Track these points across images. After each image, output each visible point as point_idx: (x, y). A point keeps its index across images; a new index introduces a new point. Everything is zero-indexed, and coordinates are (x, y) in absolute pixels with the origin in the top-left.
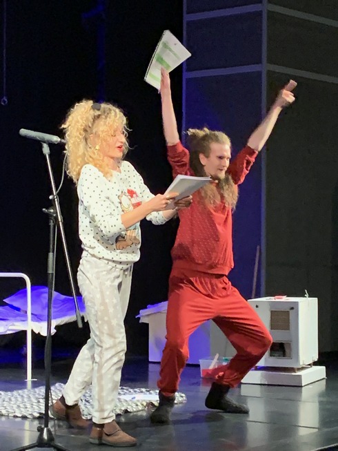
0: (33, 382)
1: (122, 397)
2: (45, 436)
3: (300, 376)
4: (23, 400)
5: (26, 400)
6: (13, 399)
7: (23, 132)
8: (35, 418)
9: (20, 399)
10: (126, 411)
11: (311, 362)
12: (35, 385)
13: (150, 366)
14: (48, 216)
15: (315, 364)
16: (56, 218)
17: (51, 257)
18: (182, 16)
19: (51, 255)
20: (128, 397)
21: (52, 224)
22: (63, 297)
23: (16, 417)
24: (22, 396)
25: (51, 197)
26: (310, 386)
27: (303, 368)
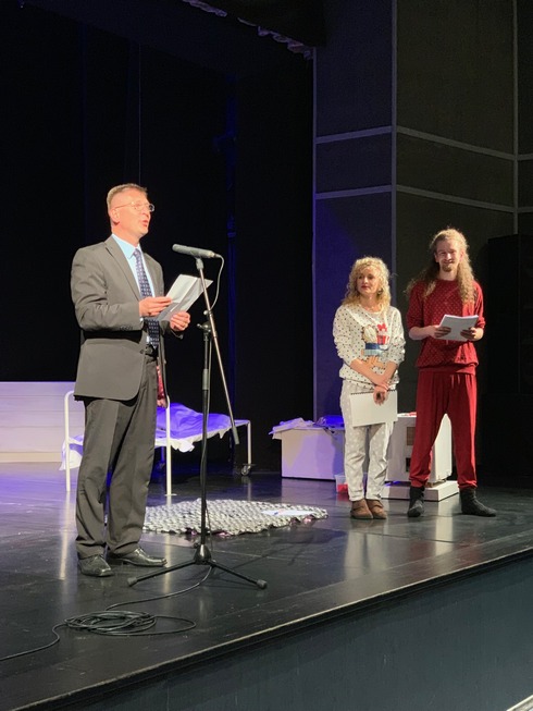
0: (173, 497)
1: (264, 512)
2: (202, 553)
3: (437, 491)
4: (168, 515)
5: (170, 515)
6: (158, 514)
7: (177, 247)
8: (182, 533)
9: (164, 514)
10: (272, 526)
11: (446, 477)
12: (175, 500)
13: (284, 481)
14: (202, 331)
15: (449, 478)
16: (211, 334)
17: (206, 373)
18: (312, 139)
19: (206, 371)
20: (271, 513)
21: (206, 339)
22: (197, 414)
23: (163, 532)
24: (166, 511)
25: (205, 313)
26: (446, 501)
27: (439, 483)
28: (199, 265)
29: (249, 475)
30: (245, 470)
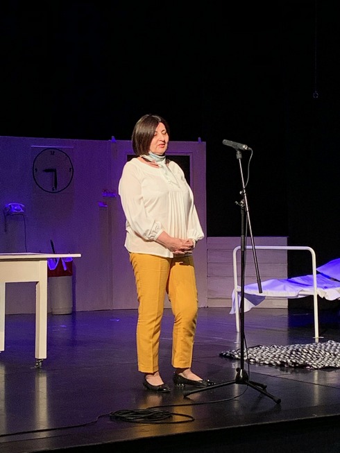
2: (241, 375)
28: (239, 156)
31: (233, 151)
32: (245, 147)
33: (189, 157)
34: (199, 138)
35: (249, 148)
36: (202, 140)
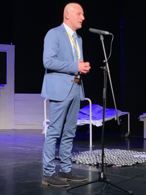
0: (92, 147)
1: (134, 156)
2: (102, 176)
4: (89, 156)
6: (84, 155)
7: (91, 30)
8: (95, 165)
9: (87, 156)
10: (137, 163)
13: (145, 141)
19: (104, 89)
20: (137, 156)
21: (105, 74)
23: (86, 164)
24: (88, 154)
25: (104, 61)
28: (102, 38)
29: (128, 137)
30: (127, 135)
31: (98, 36)
32: (107, 33)
33: (6, 52)
34: (12, 43)
35: (111, 34)
36: (13, 44)
